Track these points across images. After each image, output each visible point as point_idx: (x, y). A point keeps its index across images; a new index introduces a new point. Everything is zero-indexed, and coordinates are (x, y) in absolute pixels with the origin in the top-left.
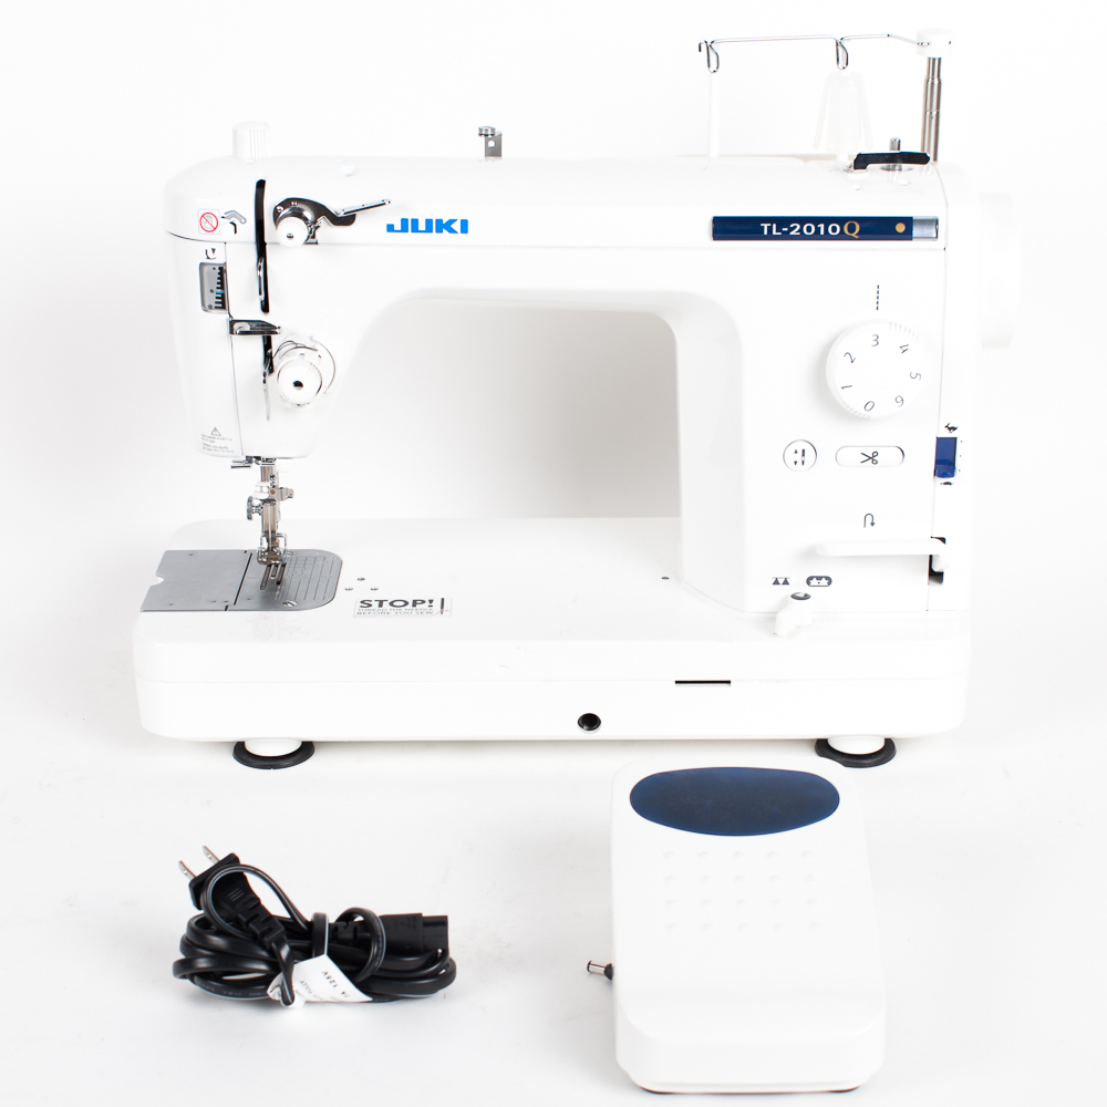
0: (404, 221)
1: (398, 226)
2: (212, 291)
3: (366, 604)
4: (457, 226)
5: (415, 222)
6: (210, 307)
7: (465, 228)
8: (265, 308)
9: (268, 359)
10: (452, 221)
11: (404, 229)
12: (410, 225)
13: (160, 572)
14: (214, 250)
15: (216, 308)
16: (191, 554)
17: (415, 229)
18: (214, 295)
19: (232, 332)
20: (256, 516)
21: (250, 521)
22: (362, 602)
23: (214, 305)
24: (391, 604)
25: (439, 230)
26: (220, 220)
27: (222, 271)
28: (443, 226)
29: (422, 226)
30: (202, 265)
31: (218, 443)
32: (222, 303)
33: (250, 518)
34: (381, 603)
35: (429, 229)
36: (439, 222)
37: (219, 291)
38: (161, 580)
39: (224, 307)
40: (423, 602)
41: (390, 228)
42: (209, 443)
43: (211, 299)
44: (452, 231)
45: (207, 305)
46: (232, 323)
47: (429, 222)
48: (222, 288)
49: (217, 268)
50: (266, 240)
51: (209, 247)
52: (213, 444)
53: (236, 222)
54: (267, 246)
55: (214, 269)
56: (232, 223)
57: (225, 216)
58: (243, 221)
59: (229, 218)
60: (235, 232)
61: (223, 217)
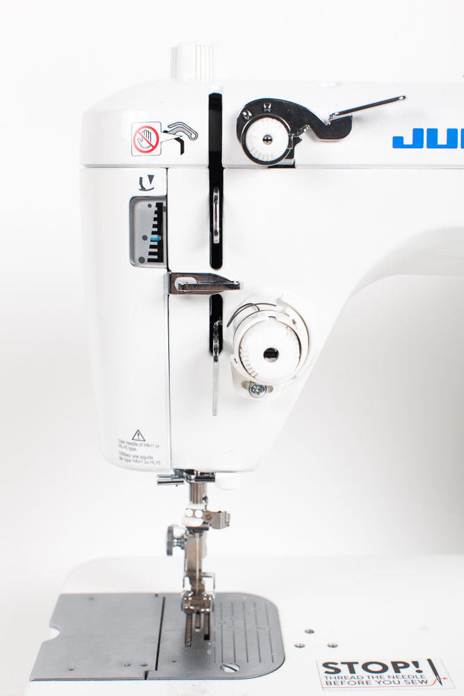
0: (418, 133)
1: (408, 140)
2: (145, 238)
3: (331, 668)
5: (433, 133)
6: (142, 260)
8: (216, 260)
9: (216, 332)
11: (417, 143)
12: (424, 138)
13: (54, 623)
14: (151, 178)
15: (150, 260)
16: (92, 598)
17: (433, 143)
18: (149, 243)
19: (172, 290)
20: (177, 551)
21: (170, 557)
22: (326, 665)
23: (147, 257)
24: (365, 667)
26: (162, 136)
27: (161, 210)
29: (442, 139)
30: (134, 201)
31: (141, 451)
32: (159, 254)
33: (169, 553)
34: (351, 666)
35: (451, 144)
37: (156, 236)
38: (55, 633)
39: (160, 260)
40: (406, 665)
41: (398, 142)
42: (127, 452)
43: (144, 249)
45: (137, 257)
46: (172, 277)
47: (452, 133)
48: (160, 233)
49: (154, 204)
50: (224, 162)
51: (144, 174)
52: (133, 453)
53: (185, 138)
54: (225, 171)
55: (150, 206)
56: (178, 139)
57: (168, 130)
58: (193, 136)
59: (174, 132)
60: (182, 152)
61: (166, 132)
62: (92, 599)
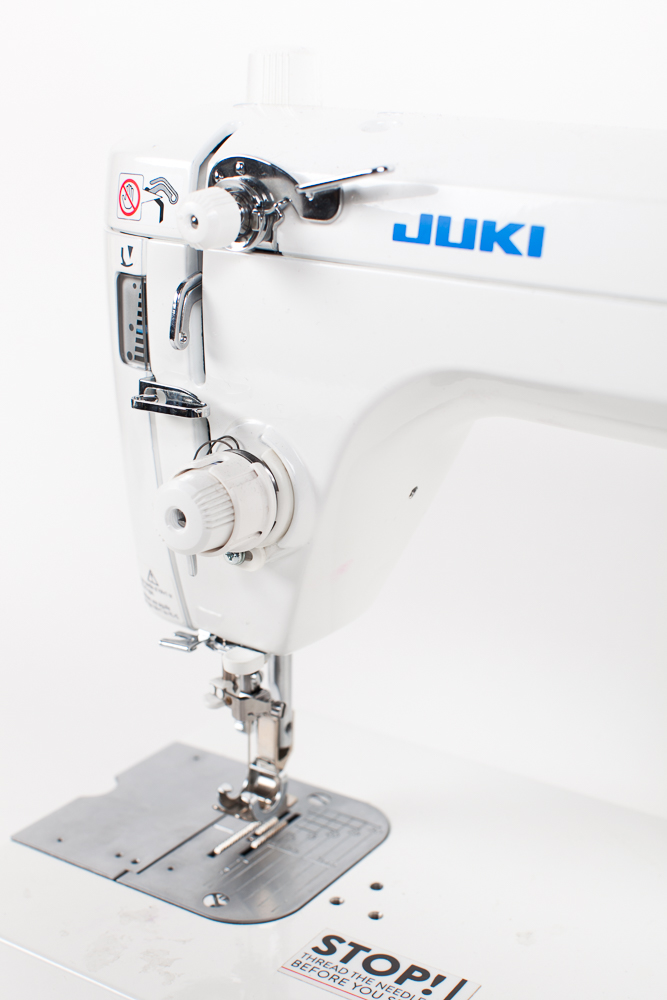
0: (425, 221)
1: (412, 231)
2: (131, 327)
3: (328, 945)
4: (521, 240)
5: (445, 223)
6: (130, 356)
7: (535, 249)
10: (513, 228)
11: (423, 238)
12: (433, 231)
14: (130, 249)
15: (137, 357)
17: (443, 240)
18: (135, 335)
23: (134, 353)
24: (370, 960)
25: (486, 247)
26: (143, 192)
28: (496, 237)
29: (455, 235)
30: (122, 277)
31: (158, 596)
32: (144, 351)
35: (467, 243)
36: (489, 226)
37: (140, 328)
39: (145, 360)
40: (424, 978)
41: (399, 233)
43: (131, 345)
44: (511, 250)
45: (126, 351)
46: (142, 386)
47: (469, 226)
48: (143, 322)
49: (137, 284)
51: (128, 241)
52: (151, 598)
53: (165, 200)
55: (135, 286)
56: (159, 201)
57: (150, 187)
58: (174, 198)
59: (154, 191)
60: (161, 219)
61: (147, 189)
62: (196, 758)
